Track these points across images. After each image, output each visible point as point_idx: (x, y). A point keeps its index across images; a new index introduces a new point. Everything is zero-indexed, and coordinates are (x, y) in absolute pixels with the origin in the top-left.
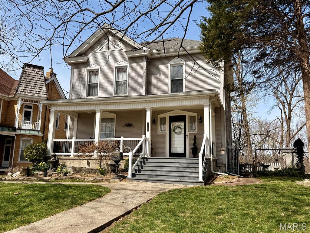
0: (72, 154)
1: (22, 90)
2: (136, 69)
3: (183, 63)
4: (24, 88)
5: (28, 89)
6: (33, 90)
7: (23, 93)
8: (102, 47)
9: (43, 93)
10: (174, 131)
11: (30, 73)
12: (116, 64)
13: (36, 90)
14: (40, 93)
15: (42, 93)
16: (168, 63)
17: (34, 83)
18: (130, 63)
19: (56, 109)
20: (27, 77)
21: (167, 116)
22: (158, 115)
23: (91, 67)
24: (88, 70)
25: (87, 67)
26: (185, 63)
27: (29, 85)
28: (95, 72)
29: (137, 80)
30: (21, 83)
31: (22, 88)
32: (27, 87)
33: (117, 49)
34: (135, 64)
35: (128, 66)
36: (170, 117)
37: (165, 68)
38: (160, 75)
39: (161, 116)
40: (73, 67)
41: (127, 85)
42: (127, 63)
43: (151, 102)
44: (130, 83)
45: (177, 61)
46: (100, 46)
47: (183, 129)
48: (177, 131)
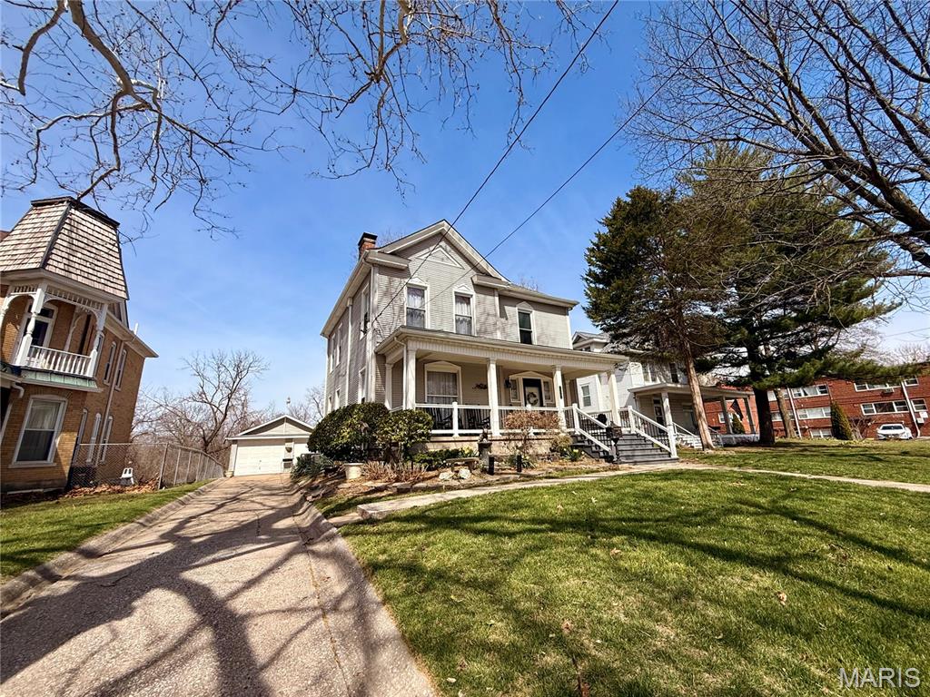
0: (456, 431)
1: (62, 266)
2: (484, 303)
3: (532, 312)
4: (66, 262)
5: (77, 266)
6: (91, 271)
7: (63, 273)
8: (429, 254)
9: (116, 286)
10: (529, 399)
11: (81, 227)
13: (99, 274)
14: (109, 283)
15: (112, 285)
16: (515, 306)
17: (92, 255)
18: (476, 292)
19: (418, 347)
20: (74, 235)
21: (520, 378)
22: (510, 375)
23: (413, 280)
24: (407, 284)
25: (406, 278)
26: (534, 312)
27: (79, 255)
29: (487, 319)
30: (57, 246)
31: (59, 259)
32: (74, 259)
33: (455, 266)
35: (474, 297)
36: (524, 379)
37: (512, 311)
38: (507, 319)
39: (512, 377)
40: (377, 269)
41: (470, 323)
42: (471, 291)
43: (561, 358)
44: (478, 321)
45: (525, 307)
46: (427, 250)
47: (538, 397)
48: (532, 400)
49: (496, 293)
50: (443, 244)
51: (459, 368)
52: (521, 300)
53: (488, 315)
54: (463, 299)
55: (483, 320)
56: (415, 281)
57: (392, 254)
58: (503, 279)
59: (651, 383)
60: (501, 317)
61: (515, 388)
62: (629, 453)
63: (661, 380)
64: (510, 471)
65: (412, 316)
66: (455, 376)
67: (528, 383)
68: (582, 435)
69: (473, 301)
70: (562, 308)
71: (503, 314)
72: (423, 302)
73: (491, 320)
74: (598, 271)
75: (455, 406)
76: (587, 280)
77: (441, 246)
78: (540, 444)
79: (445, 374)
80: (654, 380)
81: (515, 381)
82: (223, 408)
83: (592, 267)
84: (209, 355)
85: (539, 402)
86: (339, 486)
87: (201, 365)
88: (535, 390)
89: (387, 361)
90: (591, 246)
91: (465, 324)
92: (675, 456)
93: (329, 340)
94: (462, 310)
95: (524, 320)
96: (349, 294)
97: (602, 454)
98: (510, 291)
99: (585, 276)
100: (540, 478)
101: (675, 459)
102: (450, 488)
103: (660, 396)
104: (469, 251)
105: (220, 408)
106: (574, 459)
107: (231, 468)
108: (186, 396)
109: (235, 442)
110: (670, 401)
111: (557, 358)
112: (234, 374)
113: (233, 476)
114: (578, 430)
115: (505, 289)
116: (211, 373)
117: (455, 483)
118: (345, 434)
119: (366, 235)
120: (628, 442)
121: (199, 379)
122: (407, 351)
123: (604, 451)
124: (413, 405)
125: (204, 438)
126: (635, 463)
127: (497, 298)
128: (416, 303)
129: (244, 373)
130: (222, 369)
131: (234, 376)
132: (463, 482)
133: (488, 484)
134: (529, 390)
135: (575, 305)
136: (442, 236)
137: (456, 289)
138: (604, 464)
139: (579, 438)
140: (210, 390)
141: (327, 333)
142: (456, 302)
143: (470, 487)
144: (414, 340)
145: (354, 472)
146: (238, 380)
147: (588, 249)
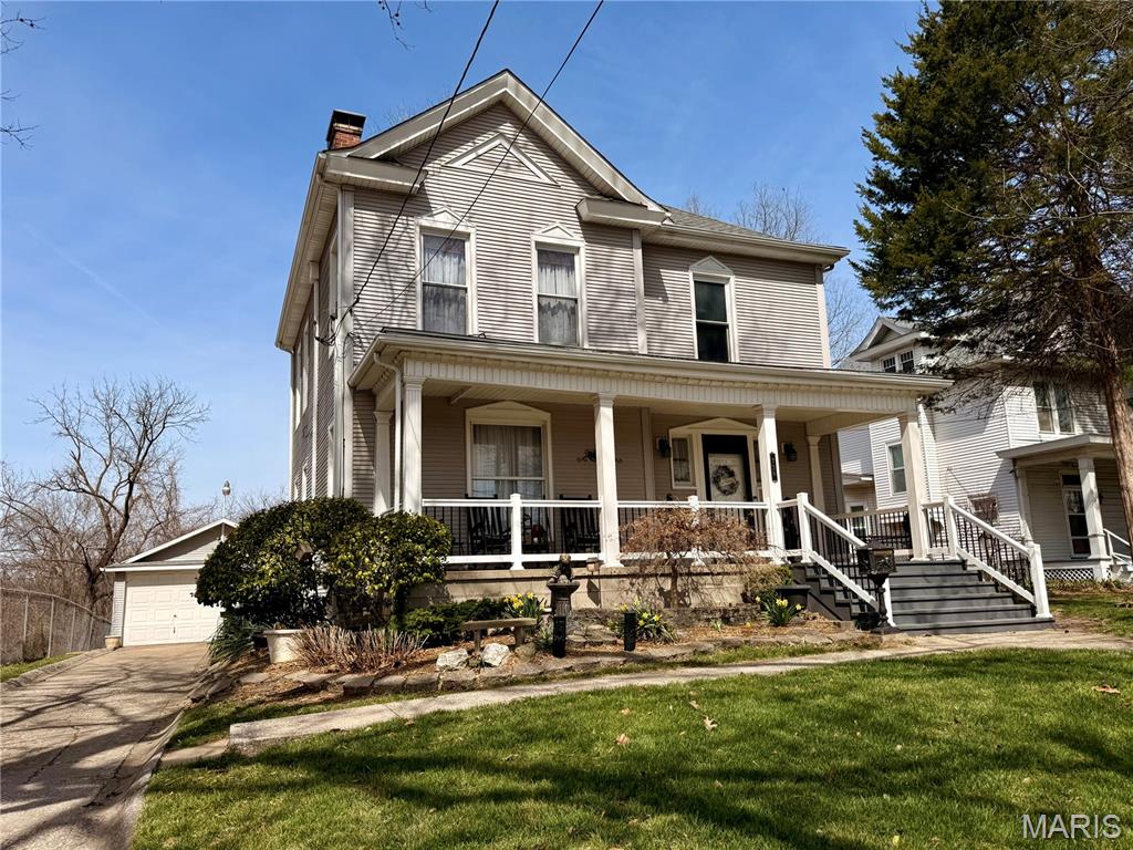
0: (517, 557)
2: (608, 265)
3: (729, 279)
8: (473, 155)
10: (716, 481)
12: (539, 232)
16: (687, 269)
18: (588, 239)
19: (427, 374)
21: (695, 433)
22: (672, 427)
23: (436, 218)
24: (422, 228)
25: (419, 214)
26: (733, 279)
28: (451, 243)
29: (613, 304)
33: (537, 180)
34: (605, 249)
35: (582, 251)
36: (704, 437)
37: (681, 282)
38: (666, 300)
39: (676, 432)
40: (350, 197)
41: (573, 312)
42: (576, 239)
43: (776, 388)
44: (593, 308)
45: (711, 269)
46: (468, 146)
47: (739, 477)
48: (724, 483)
49: (637, 241)
50: (507, 128)
51: (546, 416)
52: (700, 253)
53: (618, 293)
54: (555, 258)
55: (604, 305)
56: (442, 221)
57: (381, 159)
58: (652, 207)
59: (1057, 435)
60: (647, 294)
61: (684, 459)
62: (929, 608)
63: (1084, 427)
64: (610, 648)
65: (437, 302)
66: (536, 434)
67: (713, 444)
68: (816, 566)
69: (581, 262)
70: (809, 267)
71: (654, 287)
72: (462, 270)
73: (625, 306)
74: (896, 173)
75: (516, 503)
76: (871, 194)
77: (502, 135)
78: (719, 585)
79: (516, 429)
80: (1065, 427)
81: (683, 443)
82: (120, 503)
83: (880, 163)
84: (86, 392)
85: (740, 489)
86: (243, 680)
87: (73, 413)
88: (732, 462)
89: (378, 407)
90: (883, 110)
91: (562, 317)
92: (1044, 611)
93: (294, 357)
94: (557, 284)
95: (710, 300)
96: (309, 257)
97: (856, 610)
98: (672, 233)
99: (867, 186)
100: (672, 665)
101: (1043, 622)
102: (453, 687)
103: (1074, 465)
104: (570, 144)
105: (115, 504)
106: (779, 621)
107: (116, 631)
108: (43, 479)
109: (121, 576)
110: (1097, 479)
111: (766, 388)
112: (138, 430)
113: (119, 646)
114: (807, 553)
115: (658, 230)
116: (93, 432)
117: (468, 675)
118: (267, 567)
119: (339, 117)
120: (935, 582)
121: (69, 444)
122: (403, 385)
123: (862, 603)
124: (417, 505)
125: (87, 566)
126: (936, 630)
127: (638, 253)
128: (443, 271)
129: (157, 429)
130: (115, 420)
131: (138, 437)
132: (486, 672)
133: (542, 678)
134: (716, 461)
135: (838, 257)
136: (504, 109)
137: (538, 236)
138: (851, 632)
139: (811, 573)
140: (93, 467)
141: (289, 342)
142: (541, 265)
143: (498, 684)
144: (416, 359)
145: (285, 647)
146: (147, 443)
147: (876, 117)
